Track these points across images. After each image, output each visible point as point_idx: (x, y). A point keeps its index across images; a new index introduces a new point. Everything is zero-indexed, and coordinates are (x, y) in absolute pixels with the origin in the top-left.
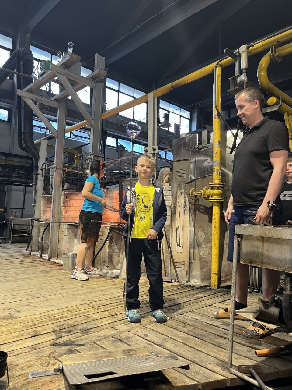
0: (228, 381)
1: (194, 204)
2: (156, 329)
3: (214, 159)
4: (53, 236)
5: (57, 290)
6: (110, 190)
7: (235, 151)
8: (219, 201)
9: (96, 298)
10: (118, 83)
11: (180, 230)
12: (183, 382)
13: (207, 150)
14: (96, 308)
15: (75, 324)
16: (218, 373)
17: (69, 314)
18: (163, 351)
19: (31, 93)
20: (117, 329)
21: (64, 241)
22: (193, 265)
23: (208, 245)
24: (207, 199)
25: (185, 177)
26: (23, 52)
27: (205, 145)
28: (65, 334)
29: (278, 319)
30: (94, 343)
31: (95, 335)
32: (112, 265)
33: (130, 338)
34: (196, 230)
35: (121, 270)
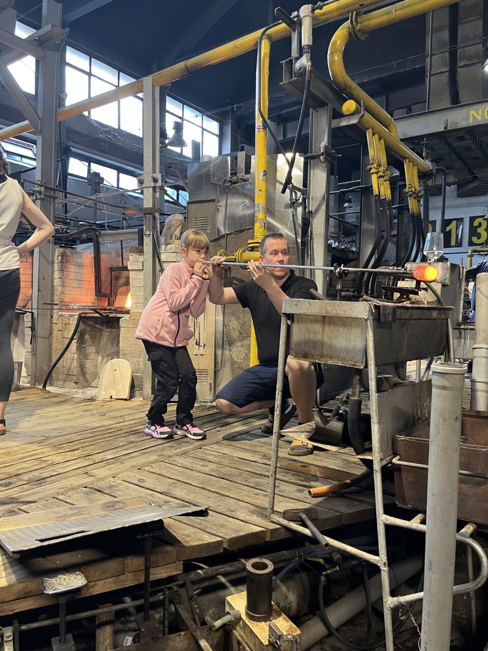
0: (267, 534)
2: (159, 471)
3: (256, 200)
7: (289, 188)
9: (56, 431)
10: (88, 57)
12: (199, 539)
13: (245, 184)
14: (56, 447)
15: (19, 473)
16: (253, 523)
17: (6, 458)
18: (169, 500)
20: (92, 476)
22: (220, 373)
23: (245, 342)
25: (208, 231)
27: (242, 176)
28: (1, 488)
29: (340, 437)
30: (54, 498)
31: (55, 486)
32: (83, 380)
33: (114, 486)
34: (226, 319)
35: (101, 387)
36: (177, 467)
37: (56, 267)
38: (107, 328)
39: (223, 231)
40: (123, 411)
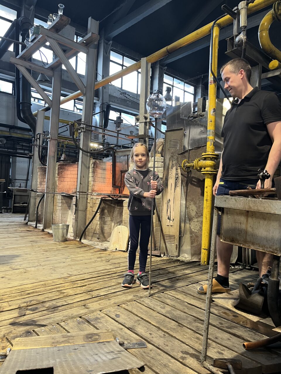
1: (186, 176)
2: (131, 309)
3: (208, 128)
4: (47, 206)
5: (39, 262)
6: (103, 161)
8: (211, 173)
9: (77, 271)
10: (122, 56)
11: (171, 203)
13: (201, 118)
14: (73, 282)
15: (45, 301)
16: (190, 366)
18: (132, 335)
19: (25, 60)
20: (87, 308)
21: (58, 212)
22: (183, 239)
23: (199, 219)
24: (199, 170)
25: (178, 148)
26: (21, 21)
27: (200, 113)
28: (30, 311)
30: (58, 324)
31: (62, 314)
32: (103, 237)
33: (99, 319)
34: (188, 203)
35: (111, 241)
36: (144, 307)
37: (91, 170)
38: (118, 206)
39: (188, 147)
40: (121, 259)
